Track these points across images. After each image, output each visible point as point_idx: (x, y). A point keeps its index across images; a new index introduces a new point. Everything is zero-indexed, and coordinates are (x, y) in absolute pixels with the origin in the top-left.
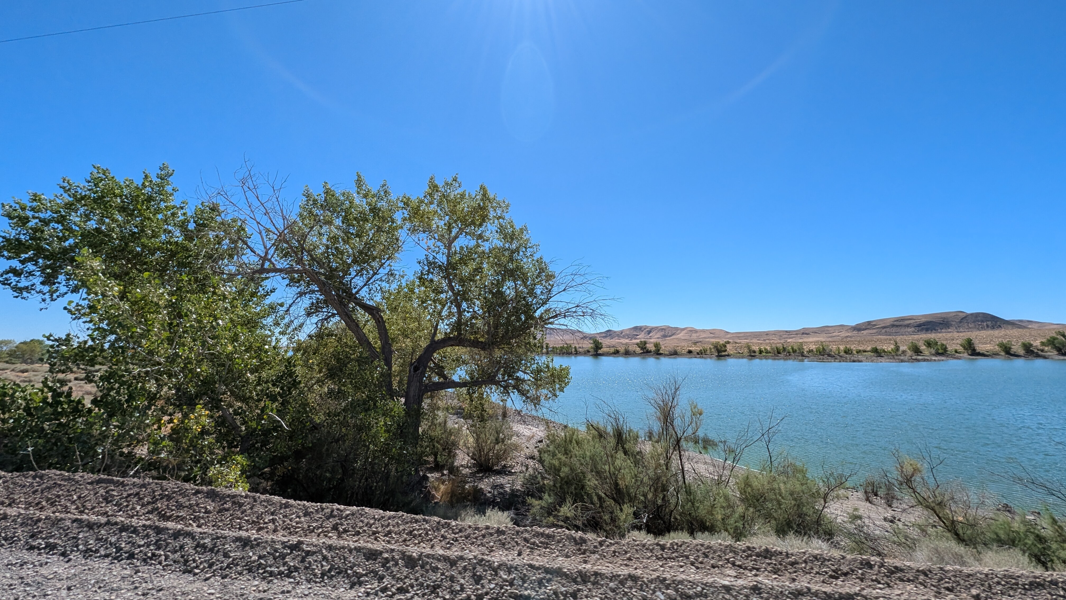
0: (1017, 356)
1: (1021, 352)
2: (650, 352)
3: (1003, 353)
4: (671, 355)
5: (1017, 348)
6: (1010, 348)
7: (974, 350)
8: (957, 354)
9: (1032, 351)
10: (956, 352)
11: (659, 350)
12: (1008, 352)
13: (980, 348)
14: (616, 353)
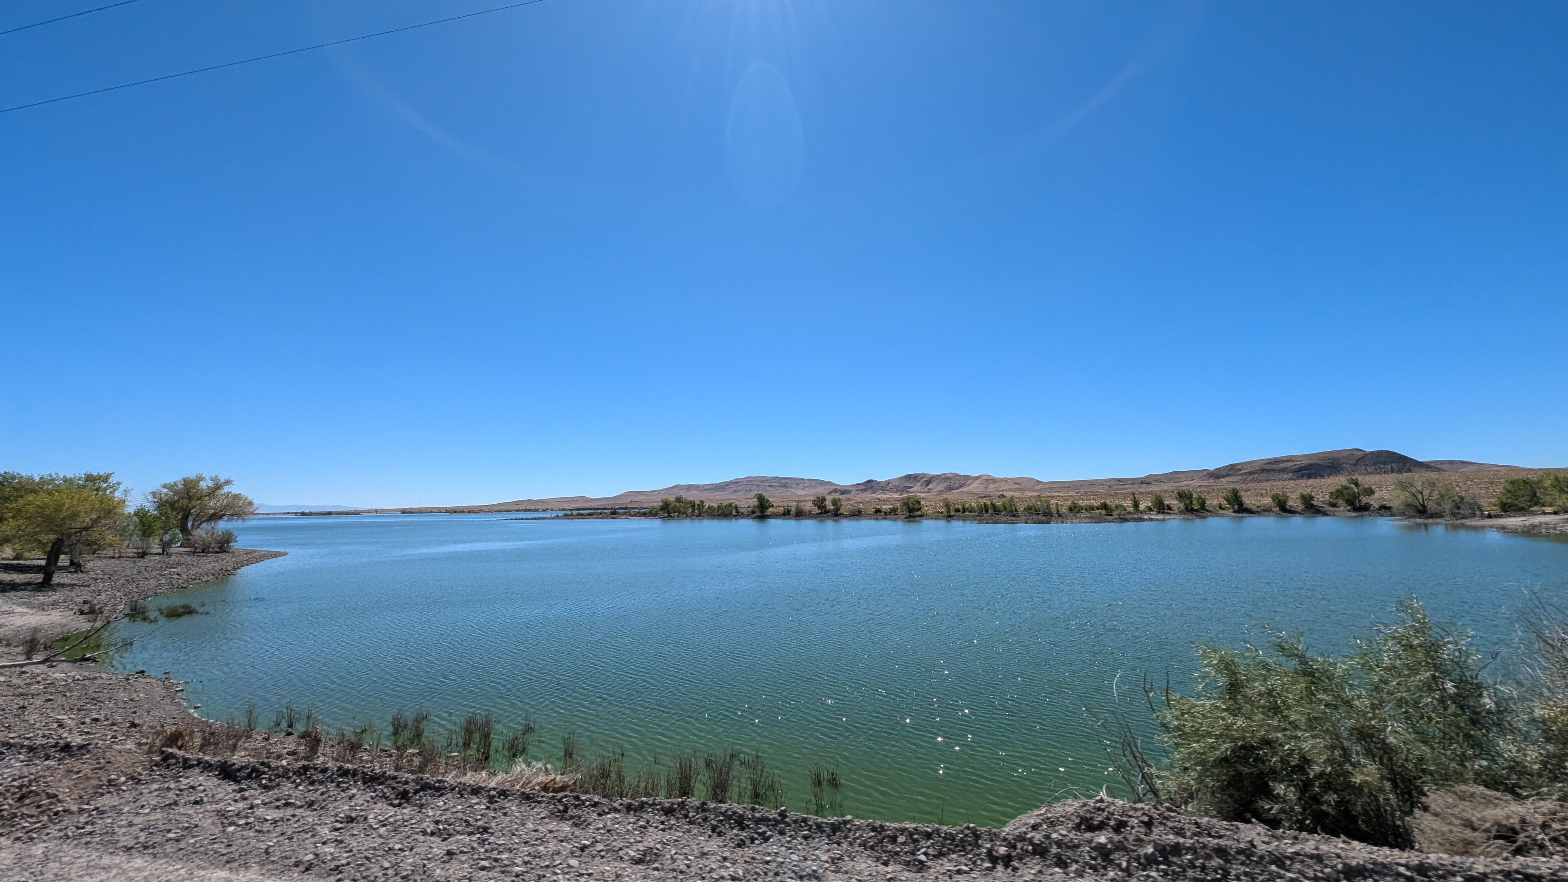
0: (1292, 512)
1: (1301, 507)
2: (828, 512)
3: (1277, 509)
4: (852, 516)
5: (1294, 502)
6: (1285, 502)
7: (1241, 504)
8: (1221, 511)
9: (1312, 505)
10: (1221, 508)
11: (838, 509)
12: (1283, 508)
13: (1248, 501)
14: (786, 514)
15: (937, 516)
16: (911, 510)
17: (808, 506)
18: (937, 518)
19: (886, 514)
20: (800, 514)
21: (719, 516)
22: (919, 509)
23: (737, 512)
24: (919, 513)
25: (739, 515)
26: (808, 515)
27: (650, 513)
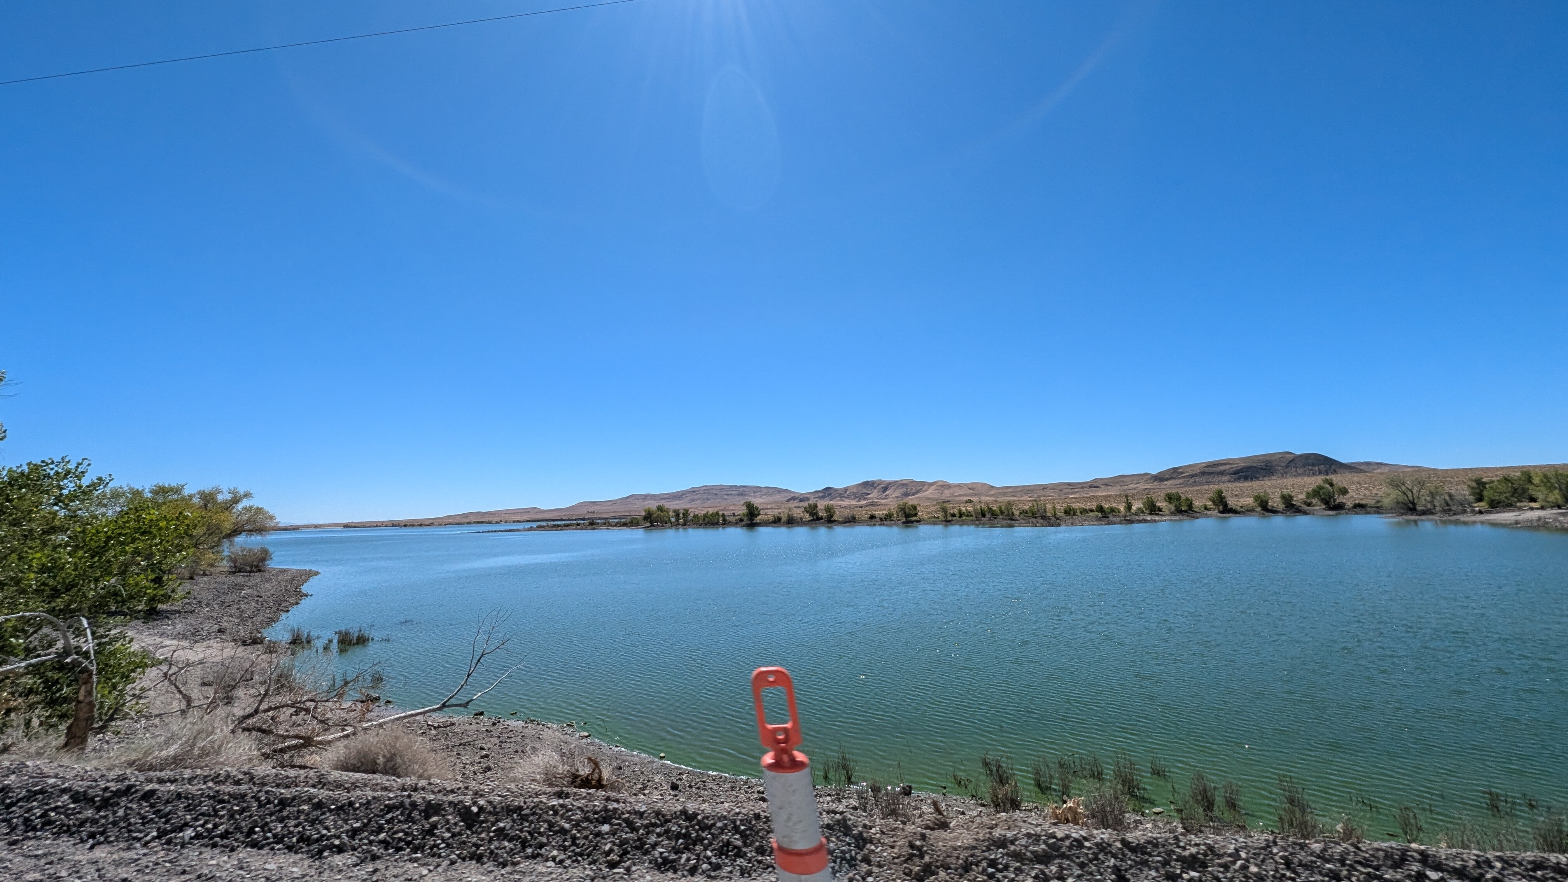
0: (1274, 512)
1: (1281, 507)
2: (821, 518)
3: (1259, 509)
4: (846, 522)
5: (1275, 502)
6: (1267, 503)
7: (1225, 505)
8: (1207, 512)
9: (1293, 505)
10: (1206, 509)
11: (832, 516)
12: (1265, 507)
13: (1232, 502)
14: (777, 521)
15: (934, 521)
16: (907, 516)
17: (798, 513)
18: (935, 523)
19: (881, 519)
20: (791, 522)
21: (706, 524)
22: (916, 515)
23: (724, 520)
24: (914, 518)
25: (726, 523)
26: (800, 522)
27: (632, 523)
